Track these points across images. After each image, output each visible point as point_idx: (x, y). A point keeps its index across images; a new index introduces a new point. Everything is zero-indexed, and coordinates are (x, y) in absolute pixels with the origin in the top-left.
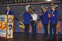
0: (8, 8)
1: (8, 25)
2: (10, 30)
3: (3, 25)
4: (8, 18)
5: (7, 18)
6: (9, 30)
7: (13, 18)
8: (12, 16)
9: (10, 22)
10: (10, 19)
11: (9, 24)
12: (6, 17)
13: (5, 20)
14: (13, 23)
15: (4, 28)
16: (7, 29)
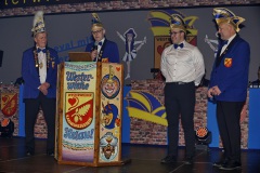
0: (96, 28)
1: (102, 109)
2: (111, 126)
3: (80, 107)
4: (103, 75)
5: (99, 75)
6: (106, 127)
7: (119, 75)
8: (115, 66)
9: (110, 93)
10: (110, 80)
11: (105, 101)
12: (93, 72)
13: (88, 85)
14: (119, 96)
16: (98, 125)
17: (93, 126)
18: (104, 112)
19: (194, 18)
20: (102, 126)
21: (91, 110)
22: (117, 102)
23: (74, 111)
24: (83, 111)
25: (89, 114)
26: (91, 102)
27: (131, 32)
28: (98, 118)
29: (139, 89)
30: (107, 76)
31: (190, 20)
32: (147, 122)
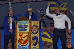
1: (32, 38)
4: (32, 26)
5: (30, 25)
6: (34, 45)
7: (38, 25)
8: (37, 22)
9: (35, 32)
10: (35, 27)
11: (33, 35)
12: (28, 24)
15: (25, 42)
16: (30, 44)
17: (28, 44)
18: (33, 39)
19: (66, 4)
20: (32, 44)
21: (28, 38)
22: (37, 35)
23: (21, 39)
24: (25, 39)
25: (27, 40)
26: (28, 36)
27: (42, 9)
28: (30, 41)
29: (46, 31)
30: (34, 26)
31: (64, 5)
32: (49, 43)
